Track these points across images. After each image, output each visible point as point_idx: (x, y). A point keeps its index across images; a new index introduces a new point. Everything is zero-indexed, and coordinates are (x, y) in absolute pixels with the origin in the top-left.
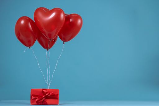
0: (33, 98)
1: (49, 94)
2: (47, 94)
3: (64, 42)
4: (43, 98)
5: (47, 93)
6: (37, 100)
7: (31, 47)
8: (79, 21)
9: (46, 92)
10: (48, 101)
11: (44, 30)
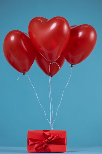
0: (31, 143)
1: (53, 137)
2: (49, 138)
3: (72, 65)
4: (44, 144)
5: (50, 136)
6: (36, 146)
7: (26, 73)
8: (92, 35)
9: (48, 134)
10: (51, 147)
11: (43, 49)
